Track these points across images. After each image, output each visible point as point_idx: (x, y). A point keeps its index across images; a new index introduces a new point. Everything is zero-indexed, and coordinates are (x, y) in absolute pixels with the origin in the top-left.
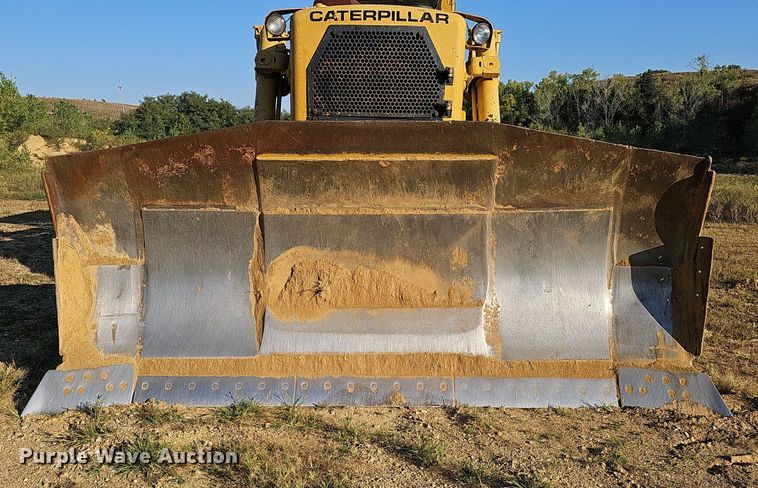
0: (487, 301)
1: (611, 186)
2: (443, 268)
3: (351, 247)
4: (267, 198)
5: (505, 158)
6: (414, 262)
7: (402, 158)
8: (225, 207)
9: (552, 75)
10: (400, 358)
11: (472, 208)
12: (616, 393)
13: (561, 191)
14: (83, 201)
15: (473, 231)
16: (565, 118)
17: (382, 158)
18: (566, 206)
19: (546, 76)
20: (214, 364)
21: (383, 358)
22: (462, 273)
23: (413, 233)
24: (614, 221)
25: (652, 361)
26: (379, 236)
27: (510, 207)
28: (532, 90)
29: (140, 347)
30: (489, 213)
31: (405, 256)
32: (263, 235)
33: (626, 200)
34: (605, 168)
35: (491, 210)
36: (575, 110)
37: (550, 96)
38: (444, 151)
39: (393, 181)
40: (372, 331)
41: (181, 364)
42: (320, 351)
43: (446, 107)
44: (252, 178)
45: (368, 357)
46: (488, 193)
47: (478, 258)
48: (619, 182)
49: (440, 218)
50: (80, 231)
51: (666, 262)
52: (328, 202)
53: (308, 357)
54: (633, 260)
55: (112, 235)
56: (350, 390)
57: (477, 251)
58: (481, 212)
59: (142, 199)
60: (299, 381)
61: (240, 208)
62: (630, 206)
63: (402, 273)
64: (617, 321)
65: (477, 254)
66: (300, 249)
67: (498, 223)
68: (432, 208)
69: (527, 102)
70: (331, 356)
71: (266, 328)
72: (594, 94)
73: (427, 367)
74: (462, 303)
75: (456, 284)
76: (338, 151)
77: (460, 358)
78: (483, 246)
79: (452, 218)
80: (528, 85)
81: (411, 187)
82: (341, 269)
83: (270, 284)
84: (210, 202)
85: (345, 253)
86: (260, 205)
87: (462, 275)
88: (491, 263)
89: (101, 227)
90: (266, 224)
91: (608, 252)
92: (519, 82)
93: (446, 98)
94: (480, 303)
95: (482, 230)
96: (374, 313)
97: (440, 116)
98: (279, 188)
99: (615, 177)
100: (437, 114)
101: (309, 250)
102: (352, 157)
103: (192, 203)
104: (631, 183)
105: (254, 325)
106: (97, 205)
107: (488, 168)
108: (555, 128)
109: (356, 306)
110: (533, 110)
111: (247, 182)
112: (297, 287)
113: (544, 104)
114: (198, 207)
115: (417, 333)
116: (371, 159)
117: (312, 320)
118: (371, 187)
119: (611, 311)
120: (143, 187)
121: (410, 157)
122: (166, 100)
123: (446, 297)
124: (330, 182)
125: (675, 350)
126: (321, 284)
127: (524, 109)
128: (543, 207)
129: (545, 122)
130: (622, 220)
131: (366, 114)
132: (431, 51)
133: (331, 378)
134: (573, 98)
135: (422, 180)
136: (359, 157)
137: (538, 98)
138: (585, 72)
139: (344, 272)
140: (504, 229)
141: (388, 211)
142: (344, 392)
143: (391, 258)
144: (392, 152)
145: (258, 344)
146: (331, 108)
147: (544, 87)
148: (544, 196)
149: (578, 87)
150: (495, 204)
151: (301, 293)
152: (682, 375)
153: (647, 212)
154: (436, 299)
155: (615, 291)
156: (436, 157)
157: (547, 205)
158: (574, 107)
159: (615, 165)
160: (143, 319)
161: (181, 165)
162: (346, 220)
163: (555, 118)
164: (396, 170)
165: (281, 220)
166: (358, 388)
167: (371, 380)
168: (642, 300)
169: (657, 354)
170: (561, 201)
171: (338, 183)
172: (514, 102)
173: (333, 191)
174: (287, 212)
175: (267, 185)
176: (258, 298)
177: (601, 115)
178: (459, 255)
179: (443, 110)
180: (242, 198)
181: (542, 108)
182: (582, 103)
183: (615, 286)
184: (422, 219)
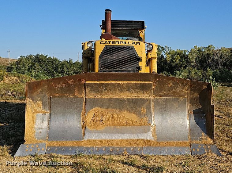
0: (152, 124)
1: (185, 90)
2: (139, 114)
3: (112, 108)
4: (88, 93)
5: (155, 83)
6: (130, 112)
7: (126, 82)
8: (75, 96)
9: (195, 47)
10: (126, 141)
11: (147, 96)
12: (190, 151)
13: (172, 92)
14: (34, 95)
15: (147, 103)
16: (202, 65)
17: (121, 82)
18: (174, 96)
19: (193, 48)
20: (70, 143)
21: (121, 141)
22: (144, 115)
23: (130, 103)
24: (188, 101)
25: (201, 141)
26: (120, 104)
27: (157, 96)
28: (187, 53)
29: (48, 138)
30: (151, 98)
31: (128, 110)
32: (86, 104)
33: (190, 94)
34: (183, 85)
35: (152, 97)
36: (206, 62)
37: (195, 56)
38: (138, 81)
39: (124, 88)
40: (118, 132)
41: (60, 143)
42: (102, 139)
43: (140, 67)
44: (84, 88)
45: (116, 141)
46: (151, 92)
47: (149, 111)
48: (188, 89)
49: (137, 99)
50: (32, 103)
51: (203, 112)
52: (105, 94)
53: (98, 141)
54: (194, 112)
55: (42, 105)
56: (111, 150)
57: (149, 109)
58: (149, 98)
59: (51, 94)
60: (96, 147)
61: (80, 96)
62: (192, 96)
63: (127, 115)
64: (191, 130)
65: (148, 110)
66: (97, 108)
67: (154, 101)
68: (135, 96)
69: (185, 58)
70: (105, 140)
71: (86, 132)
72: (213, 55)
73: (134, 143)
74: (145, 124)
75: (143, 118)
76: (109, 80)
77: (144, 141)
78: (150, 107)
79: (141, 99)
80: (185, 51)
81: (129, 90)
82: (109, 114)
83: (87, 118)
84: (71, 95)
85: (110, 109)
86: (85, 95)
87: (145, 116)
88: (153, 113)
89: (38, 102)
90: (87, 101)
91: (187, 109)
92: (181, 50)
93: (140, 65)
94: (150, 124)
95: (150, 103)
96: (119, 127)
97: (138, 70)
98: (91, 90)
99: (186, 88)
100: (137, 70)
101: (99, 108)
102: (112, 82)
103: (66, 95)
104: (191, 90)
105: (82, 131)
106: (38, 96)
107: (150, 85)
108: (198, 69)
109: (113, 125)
110: (188, 62)
111: (82, 89)
112: (95, 120)
113: (193, 59)
114: (67, 96)
115: (131, 133)
116: (118, 82)
117: (100, 129)
118: (118, 90)
119: (189, 127)
120: (52, 90)
121: (129, 82)
122: (30, 57)
123: (140, 122)
124: (106, 89)
125: (207, 138)
126: (103, 118)
127: (184, 61)
128: (167, 96)
129: (193, 67)
130: (190, 100)
131: (116, 70)
132: (135, 52)
133: (105, 147)
134: (205, 57)
135: (132, 88)
136: (115, 82)
137: (190, 56)
138: (209, 46)
139: (110, 115)
140: (156, 102)
141: (122, 97)
142: (109, 151)
143: (124, 111)
144: (124, 81)
145: (83, 137)
146: (106, 67)
147: (192, 52)
148: (167, 93)
149: (206, 53)
150: (153, 95)
151: (97, 121)
152: (209, 145)
153: (196, 98)
154: (137, 123)
155: (189, 121)
156: (135, 82)
157: (168, 96)
158: (205, 60)
159: (186, 85)
160: (49, 129)
161: (64, 84)
162: (110, 100)
163: (198, 65)
164: (125, 86)
165: (91, 100)
166: (113, 149)
167: (118, 147)
168: (197, 124)
169: (202, 139)
170: (172, 95)
171: (108, 89)
172: (179, 58)
173: (107, 91)
174: (93, 97)
175: (88, 90)
176: (83, 123)
177: (217, 64)
178: (143, 110)
179: (139, 69)
180: (80, 93)
181: (192, 61)
182: (208, 59)
183: (189, 119)
184: (132, 99)
